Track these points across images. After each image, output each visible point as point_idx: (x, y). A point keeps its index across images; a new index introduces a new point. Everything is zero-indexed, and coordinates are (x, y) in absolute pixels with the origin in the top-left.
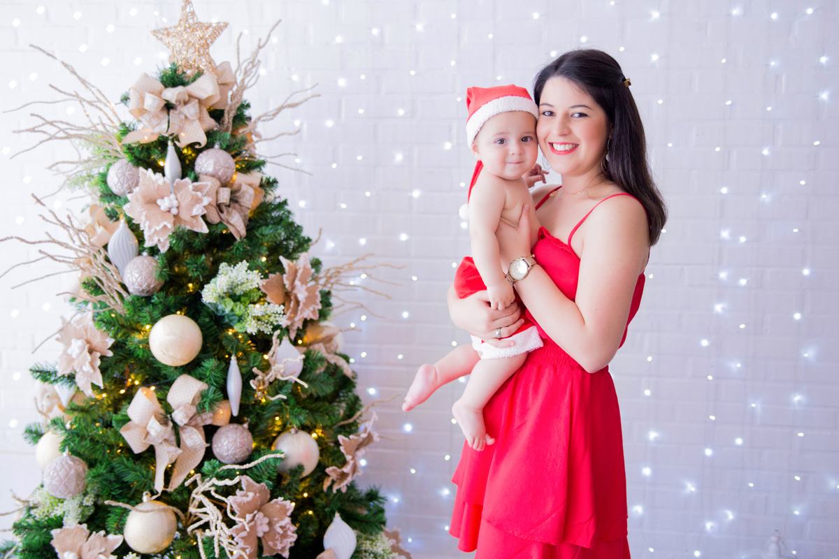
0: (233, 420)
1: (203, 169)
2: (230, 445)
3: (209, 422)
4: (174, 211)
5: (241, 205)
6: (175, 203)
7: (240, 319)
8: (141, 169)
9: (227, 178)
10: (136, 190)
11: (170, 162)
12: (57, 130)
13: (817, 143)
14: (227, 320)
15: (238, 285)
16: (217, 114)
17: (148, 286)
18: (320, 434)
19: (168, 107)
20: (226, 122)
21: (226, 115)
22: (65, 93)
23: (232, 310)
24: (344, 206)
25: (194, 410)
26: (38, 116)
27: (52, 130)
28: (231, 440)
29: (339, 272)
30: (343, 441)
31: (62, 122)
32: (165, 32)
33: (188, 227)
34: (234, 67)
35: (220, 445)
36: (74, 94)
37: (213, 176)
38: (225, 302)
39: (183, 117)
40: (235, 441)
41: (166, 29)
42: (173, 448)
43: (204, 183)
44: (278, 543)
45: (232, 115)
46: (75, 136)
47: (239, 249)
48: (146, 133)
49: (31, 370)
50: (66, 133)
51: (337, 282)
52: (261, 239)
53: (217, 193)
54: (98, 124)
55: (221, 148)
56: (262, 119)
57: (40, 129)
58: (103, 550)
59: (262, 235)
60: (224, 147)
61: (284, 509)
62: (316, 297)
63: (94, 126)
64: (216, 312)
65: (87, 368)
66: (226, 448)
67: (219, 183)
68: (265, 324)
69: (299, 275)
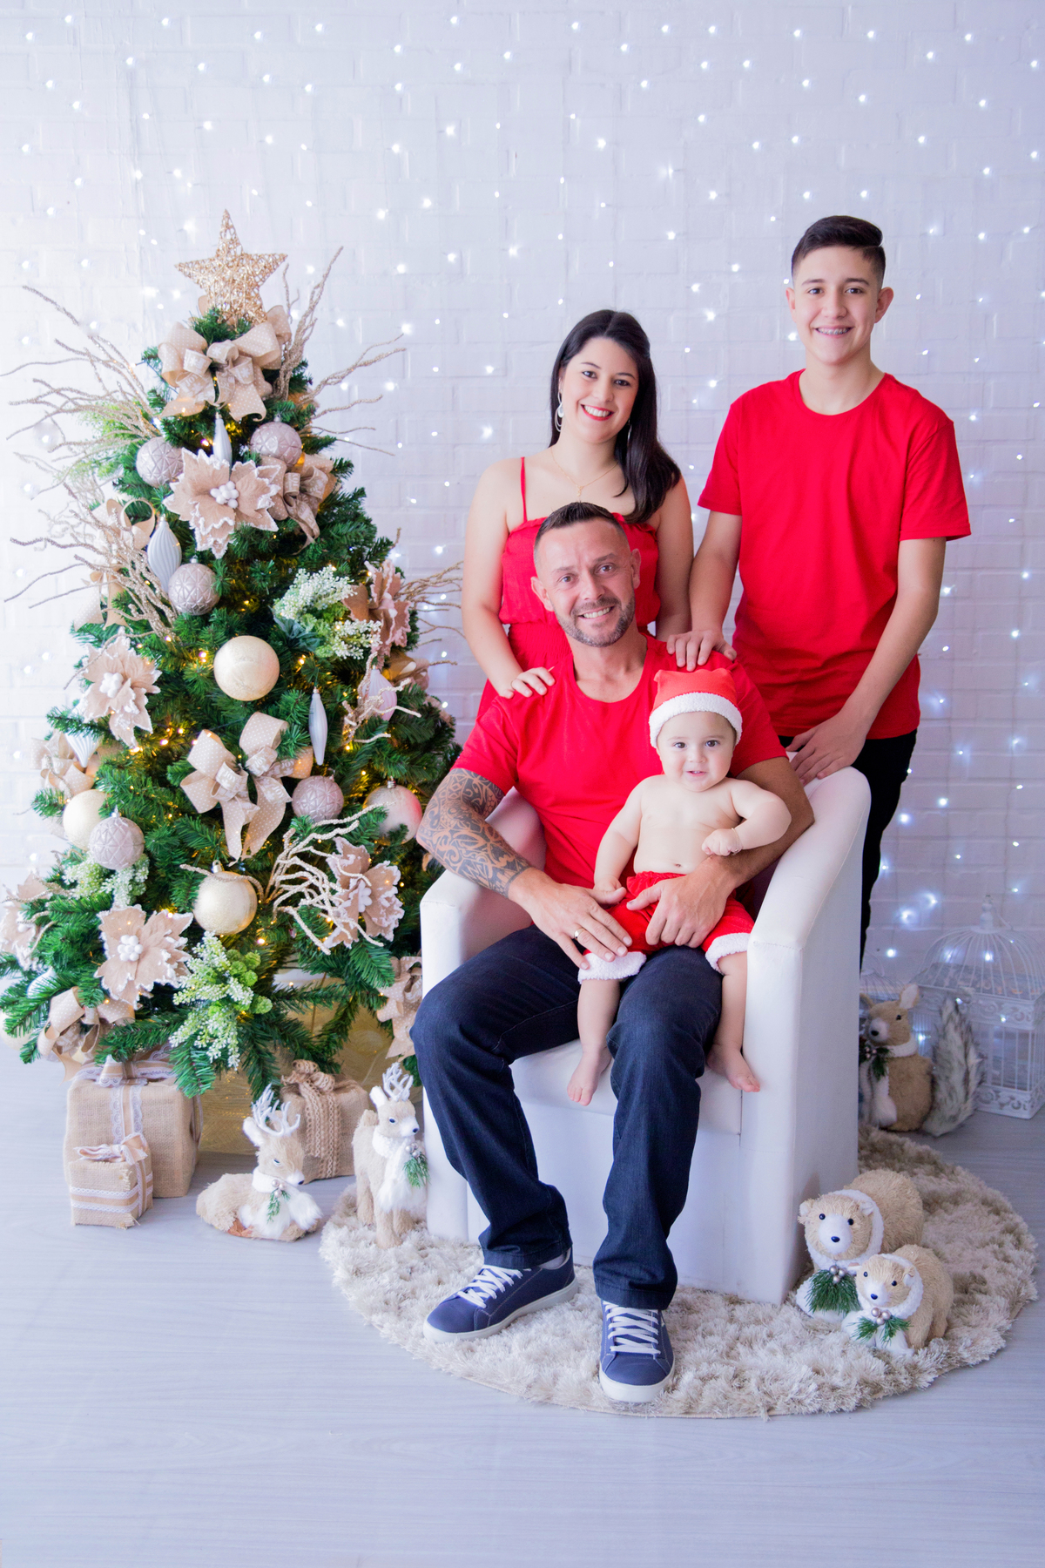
0: (316, 771)
1: (264, 449)
2: (318, 801)
3: (288, 773)
4: (233, 504)
5: (309, 496)
6: (235, 493)
7: (324, 640)
8: (184, 451)
9: (294, 461)
10: (181, 477)
11: (220, 442)
12: (64, 400)
13: (1036, 405)
14: (302, 644)
15: (321, 596)
16: (271, 375)
17: (204, 601)
19: (213, 369)
20: (283, 386)
21: (281, 377)
22: (73, 351)
23: (314, 630)
24: (414, 501)
25: (275, 754)
26: (42, 382)
27: (58, 401)
28: (318, 795)
29: (424, 586)
31: (71, 390)
32: (197, 266)
33: (252, 525)
34: (285, 311)
35: (304, 801)
36: (84, 351)
37: (277, 457)
38: (306, 619)
39: (233, 381)
40: (325, 795)
41: (197, 262)
42: (249, 805)
43: (271, 467)
44: (384, 919)
45: (288, 377)
46: (87, 408)
47: (317, 552)
48: (186, 403)
49: (48, 716)
50: (75, 404)
51: (423, 600)
52: (340, 540)
53: (285, 479)
54: (115, 392)
55: (284, 421)
56: (330, 381)
57: (43, 399)
58: (170, 931)
59: (340, 534)
60: (288, 420)
61: (390, 876)
62: (405, 616)
63: (109, 395)
65: (131, 708)
66: (313, 803)
67: (285, 468)
68: (356, 646)
69: (388, 585)
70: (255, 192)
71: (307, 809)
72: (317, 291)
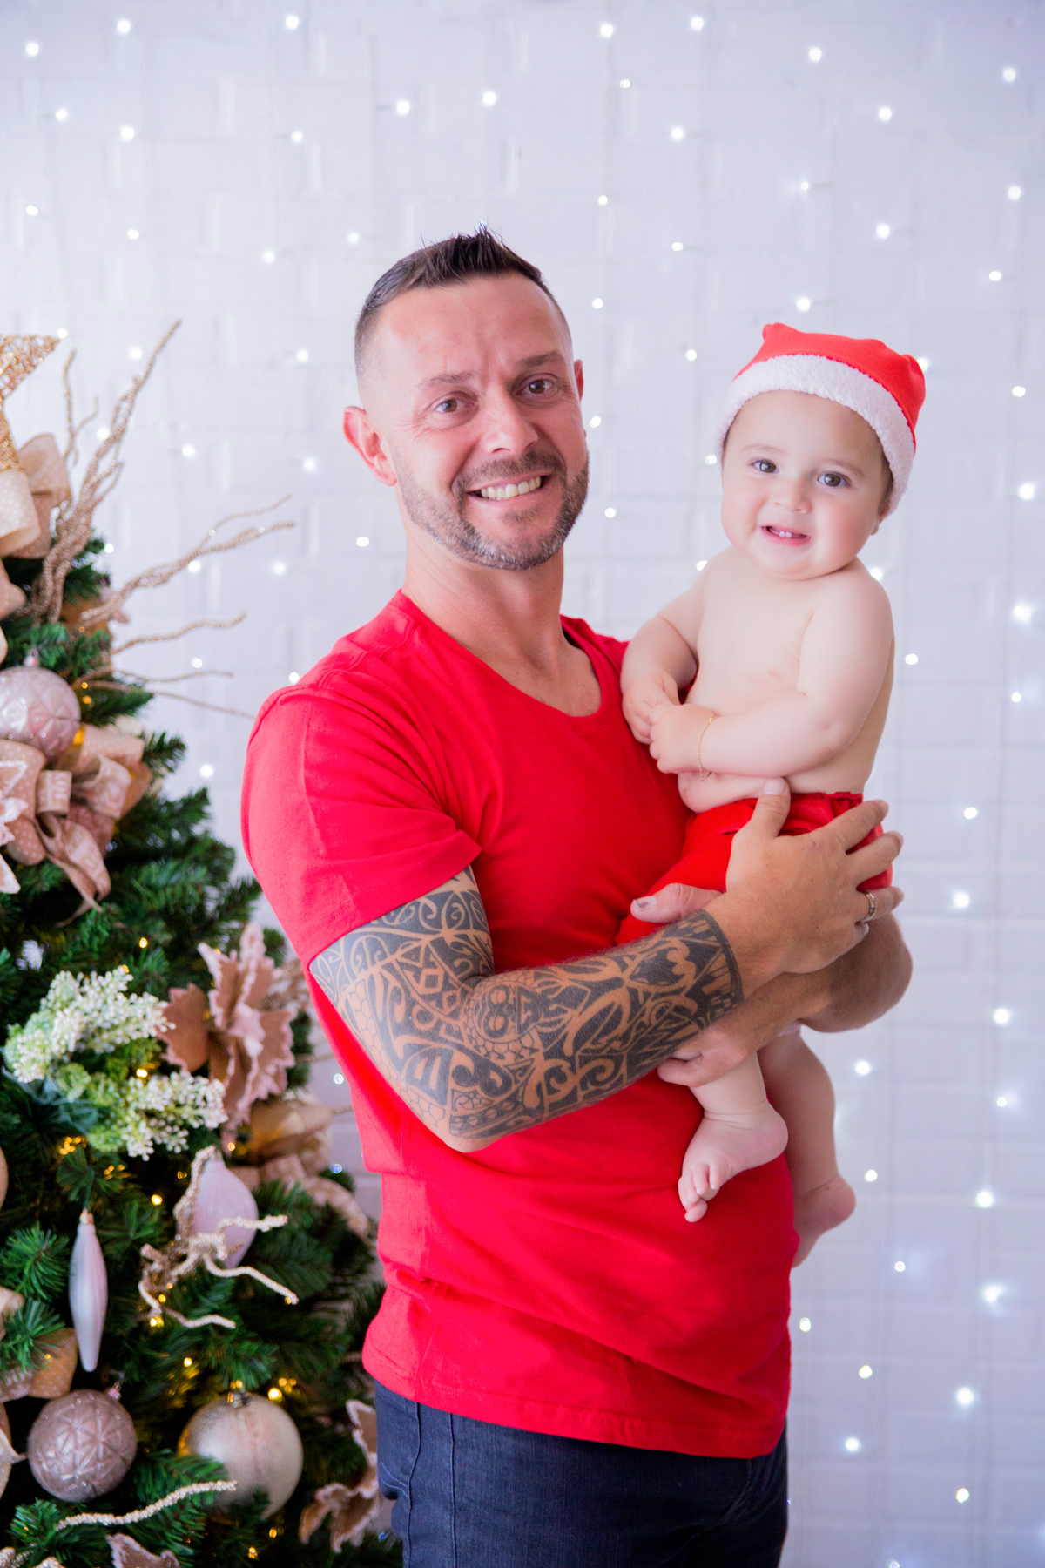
0: (82, 1381)
2: (80, 1453)
3: (20, 1392)
5: (92, 811)
7: (105, 1117)
9: (60, 744)
14: (65, 1117)
15: (100, 1030)
16: (23, 571)
18: (289, 1390)
20: (48, 593)
21: (47, 573)
23: (85, 1095)
28: (81, 1437)
30: (361, 1414)
34: (62, 444)
35: (51, 1454)
37: (25, 741)
38: (68, 1074)
40: (93, 1440)
43: (10, 764)
45: (62, 573)
47: (98, 933)
52: (149, 899)
53: (39, 785)
55: (43, 665)
59: (150, 887)
60: (52, 662)
62: (282, 1037)
64: (35, 1096)
66: (67, 1460)
67: (40, 760)
68: (172, 1124)
69: (246, 988)
70: (32, 211)
71: (55, 1470)
72: (125, 405)
